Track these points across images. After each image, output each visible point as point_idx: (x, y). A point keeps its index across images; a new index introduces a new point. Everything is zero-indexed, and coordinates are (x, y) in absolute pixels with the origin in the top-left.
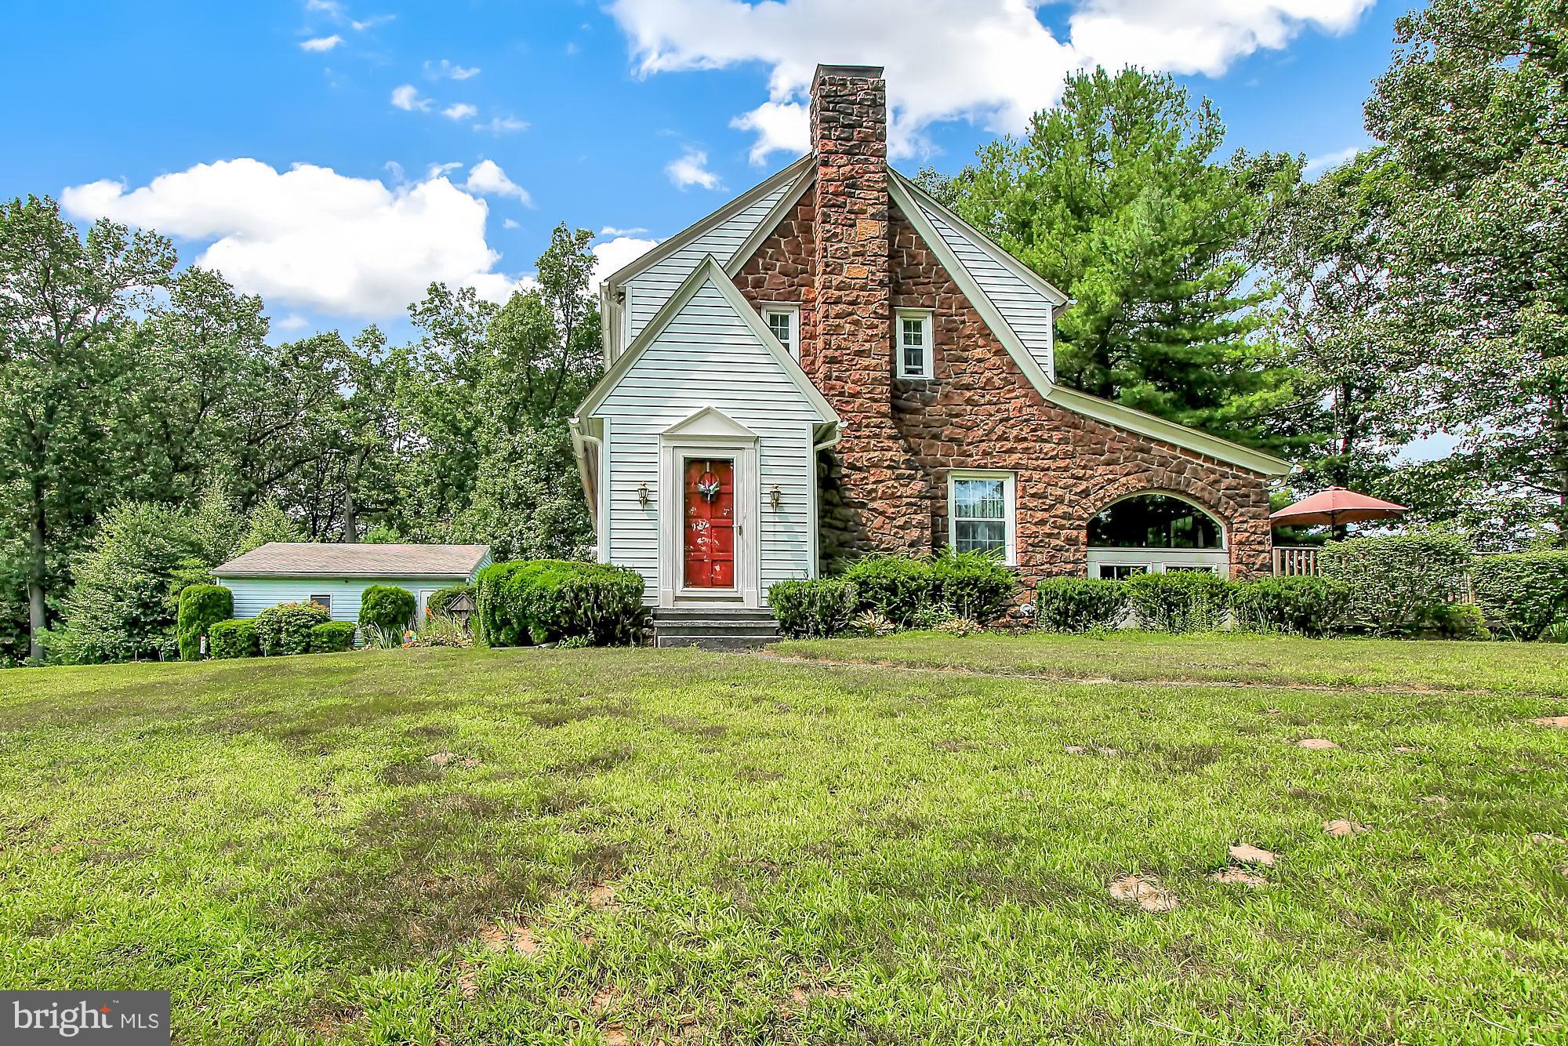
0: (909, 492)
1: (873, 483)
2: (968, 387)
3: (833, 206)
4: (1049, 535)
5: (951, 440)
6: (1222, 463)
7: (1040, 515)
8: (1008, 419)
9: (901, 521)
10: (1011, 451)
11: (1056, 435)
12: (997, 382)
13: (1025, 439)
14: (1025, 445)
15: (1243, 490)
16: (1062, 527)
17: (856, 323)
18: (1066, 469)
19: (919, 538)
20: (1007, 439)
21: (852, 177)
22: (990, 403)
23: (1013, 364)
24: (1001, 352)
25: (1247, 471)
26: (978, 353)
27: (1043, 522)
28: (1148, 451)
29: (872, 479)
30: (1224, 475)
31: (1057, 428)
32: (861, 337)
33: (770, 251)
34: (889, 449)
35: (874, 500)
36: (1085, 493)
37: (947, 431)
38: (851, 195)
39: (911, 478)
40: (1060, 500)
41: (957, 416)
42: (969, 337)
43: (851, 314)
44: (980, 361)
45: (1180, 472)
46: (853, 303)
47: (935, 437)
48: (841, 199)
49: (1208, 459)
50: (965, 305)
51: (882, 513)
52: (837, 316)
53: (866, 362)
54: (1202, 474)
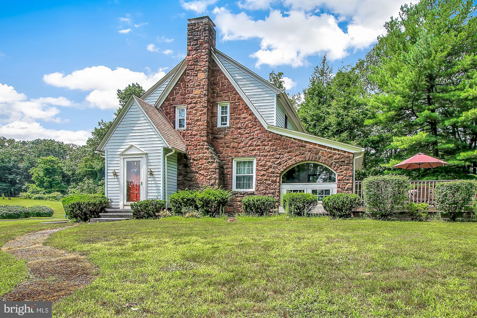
0: (212, 167)
1: (201, 165)
2: (239, 128)
3: (190, 69)
4: (266, 180)
5: (233, 148)
6: (335, 149)
7: (263, 173)
8: (253, 138)
9: (208, 177)
10: (253, 150)
11: (270, 143)
12: (250, 125)
13: (259, 145)
14: (258, 147)
15: (343, 160)
16: (271, 177)
17: (196, 110)
18: (273, 155)
19: (215, 183)
20: (252, 146)
21: (197, 58)
22: (247, 133)
23: (256, 118)
24: (252, 114)
25: (345, 152)
26: (243, 116)
27: (264, 175)
28: (305, 147)
29: (200, 163)
30: (335, 154)
31: (270, 141)
32: (198, 114)
33: (177, 88)
34: (206, 153)
35: (201, 170)
36: (280, 164)
37: (232, 145)
38: (196, 65)
39: (213, 162)
40: (270, 167)
41: (236, 139)
42: (241, 110)
43: (194, 107)
44: (244, 118)
45: (317, 154)
46: (196, 103)
47: (227, 147)
48: (193, 67)
49: (329, 148)
50: (240, 99)
51: (203, 175)
52: (191, 108)
53: (199, 123)
54: (325, 154)
